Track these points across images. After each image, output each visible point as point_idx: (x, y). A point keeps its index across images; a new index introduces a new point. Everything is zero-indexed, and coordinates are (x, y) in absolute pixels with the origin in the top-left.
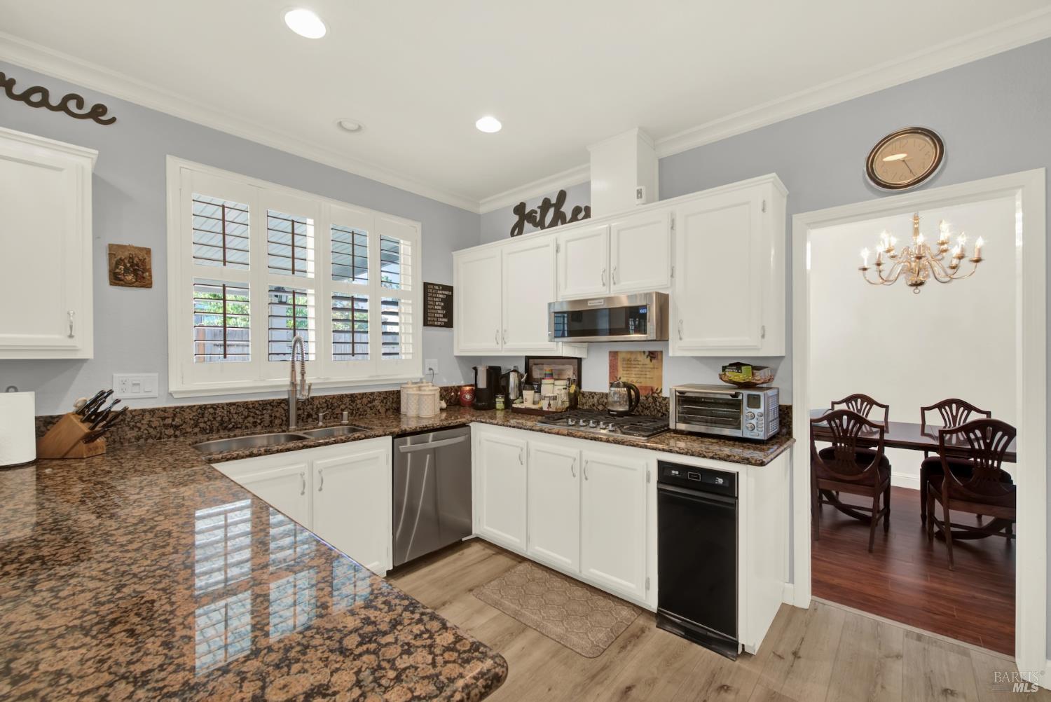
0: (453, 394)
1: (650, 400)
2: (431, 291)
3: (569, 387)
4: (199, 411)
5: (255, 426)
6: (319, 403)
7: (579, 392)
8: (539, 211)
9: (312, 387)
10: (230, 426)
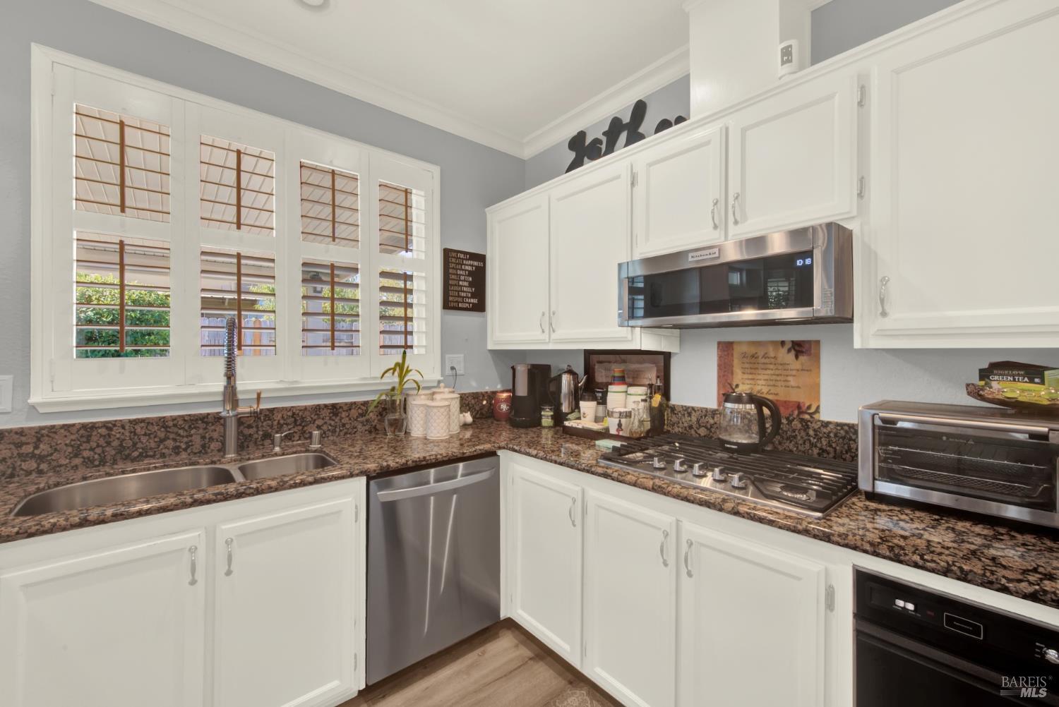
0: (485, 402)
1: (797, 425)
2: (454, 260)
3: (651, 398)
4: (82, 432)
5: (178, 454)
6: (283, 417)
7: (668, 406)
8: (604, 139)
9: (262, 396)
10: (136, 454)
